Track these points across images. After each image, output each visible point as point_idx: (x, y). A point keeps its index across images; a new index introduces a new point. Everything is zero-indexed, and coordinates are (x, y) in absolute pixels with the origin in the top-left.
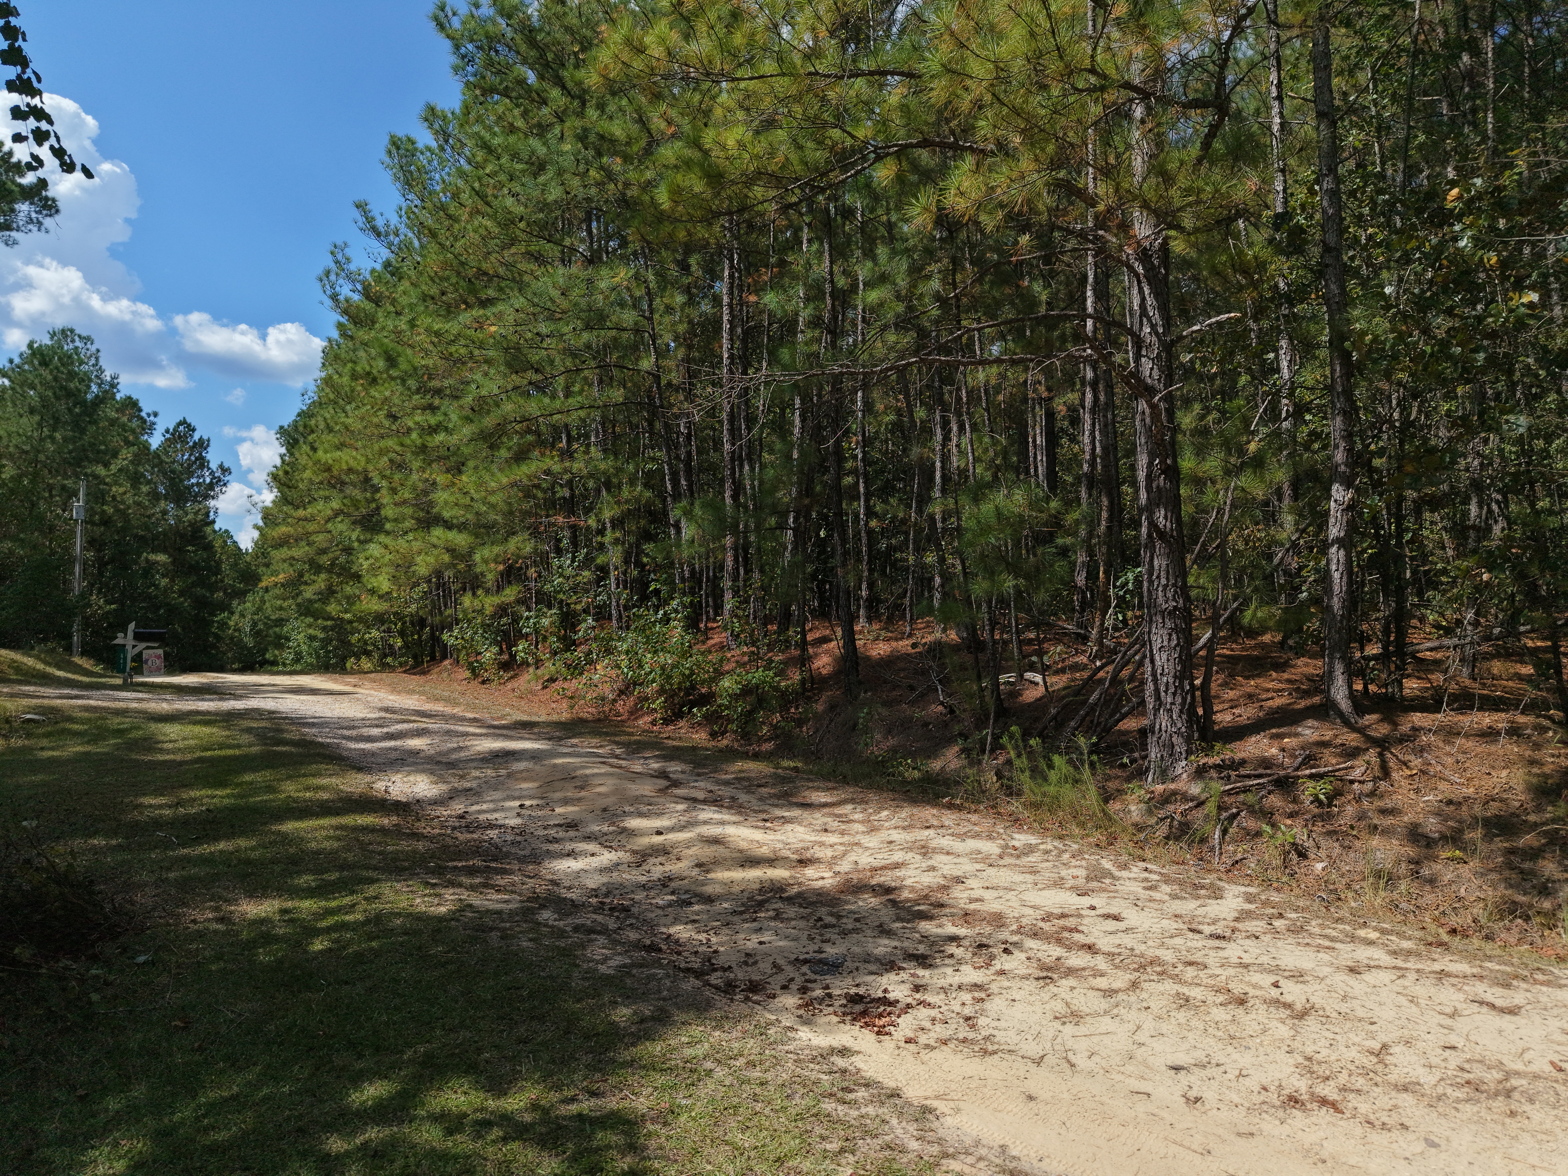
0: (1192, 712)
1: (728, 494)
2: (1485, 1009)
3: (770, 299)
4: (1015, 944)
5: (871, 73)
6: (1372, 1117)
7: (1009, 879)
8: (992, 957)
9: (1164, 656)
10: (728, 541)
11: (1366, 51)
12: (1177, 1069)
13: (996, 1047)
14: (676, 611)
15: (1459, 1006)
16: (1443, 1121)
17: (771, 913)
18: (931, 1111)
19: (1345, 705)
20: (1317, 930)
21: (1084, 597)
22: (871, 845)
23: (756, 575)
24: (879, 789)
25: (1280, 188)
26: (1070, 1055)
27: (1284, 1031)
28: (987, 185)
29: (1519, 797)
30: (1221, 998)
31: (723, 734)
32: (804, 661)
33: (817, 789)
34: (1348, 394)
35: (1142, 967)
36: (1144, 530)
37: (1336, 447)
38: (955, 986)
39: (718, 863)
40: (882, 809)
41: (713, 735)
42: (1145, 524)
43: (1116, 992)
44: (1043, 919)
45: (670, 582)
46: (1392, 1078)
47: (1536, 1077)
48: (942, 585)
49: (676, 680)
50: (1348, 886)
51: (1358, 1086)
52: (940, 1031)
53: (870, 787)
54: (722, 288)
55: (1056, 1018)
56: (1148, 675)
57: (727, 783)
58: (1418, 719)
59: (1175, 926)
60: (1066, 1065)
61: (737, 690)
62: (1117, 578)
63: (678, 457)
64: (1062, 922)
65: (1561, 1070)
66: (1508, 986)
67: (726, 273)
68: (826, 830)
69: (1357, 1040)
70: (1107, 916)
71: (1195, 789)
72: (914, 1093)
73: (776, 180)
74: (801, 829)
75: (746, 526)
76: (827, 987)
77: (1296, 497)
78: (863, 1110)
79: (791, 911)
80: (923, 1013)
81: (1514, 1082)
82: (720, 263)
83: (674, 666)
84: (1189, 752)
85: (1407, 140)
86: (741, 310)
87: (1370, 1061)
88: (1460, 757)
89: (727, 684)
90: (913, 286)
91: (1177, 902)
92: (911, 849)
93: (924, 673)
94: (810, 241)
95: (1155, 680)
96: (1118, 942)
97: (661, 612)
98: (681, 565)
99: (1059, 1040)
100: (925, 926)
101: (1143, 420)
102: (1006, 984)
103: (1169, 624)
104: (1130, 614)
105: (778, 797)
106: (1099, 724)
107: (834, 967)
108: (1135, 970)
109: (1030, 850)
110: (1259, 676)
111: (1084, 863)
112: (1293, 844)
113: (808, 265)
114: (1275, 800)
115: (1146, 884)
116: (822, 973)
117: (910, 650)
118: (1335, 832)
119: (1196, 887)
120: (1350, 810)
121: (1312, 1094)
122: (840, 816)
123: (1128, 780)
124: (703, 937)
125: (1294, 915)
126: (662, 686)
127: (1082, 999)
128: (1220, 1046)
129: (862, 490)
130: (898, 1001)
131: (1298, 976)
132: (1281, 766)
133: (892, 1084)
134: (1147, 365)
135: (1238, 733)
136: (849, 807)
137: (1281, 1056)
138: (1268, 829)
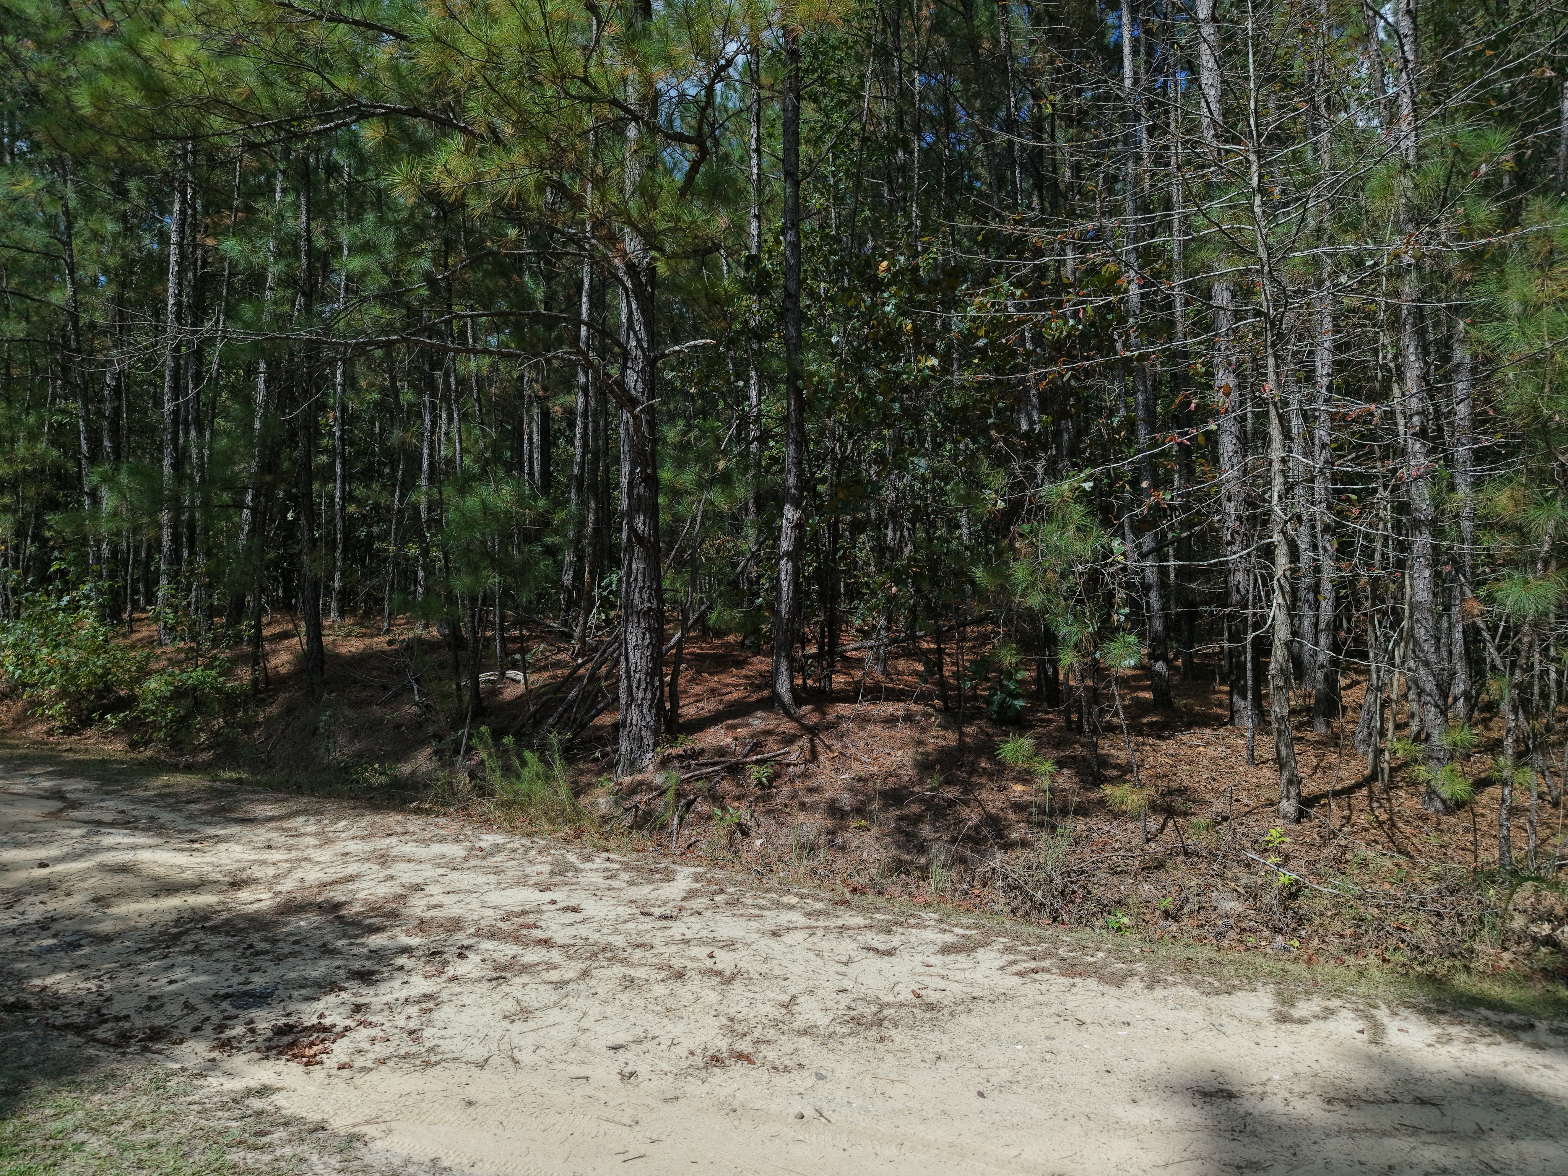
0: (660, 706)
1: (167, 462)
2: (871, 954)
3: (231, 246)
4: (468, 948)
5: (356, 23)
6: (777, 1063)
7: (472, 881)
8: (446, 963)
9: (638, 654)
10: (164, 517)
11: (828, 128)
12: (615, 1048)
13: (439, 1057)
14: (88, 598)
15: (852, 954)
16: (831, 1056)
17: (190, 947)
18: (358, 1137)
19: (787, 697)
20: (750, 901)
21: (570, 596)
22: (322, 859)
23: (201, 559)
24: (339, 797)
25: (755, 233)
26: (516, 1053)
27: (713, 997)
28: (476, 169)
29: (909, 773)
30: (663, 975)
31: (146, 744)
32: (256, 659)
33: (264, 801)
34: (800, 426)
35: (595, 955)
36: (625, 534)
37: (789, 472)
38: (402, 1000)
39: (121, 894)
40: (340, 819)
41: (133, 745)
42: (625, 528)
43: (567, 982)
44: (503, 919)
45: (81, 560)
46: (796, 1025)
47: (901, 1005)
48: (426, 578)
49: (83, 681)
50: (780, 858)
51: (769, 1037)
52: (381, 1050)
53: (329, 796)
54: (171, 223)
55: (506, 1017)
56: (623, 672)
57: (146, 801)
58: (842, 708)
59: (629, 911)
60: (511, 1063)
61: (167, 691)
62: (602, 579)
63: (99, 413)
64: (521, 920)
65: (919, 996)
66: (888, 932)
67: (177, 207)
68: (269, 847)
69: (772, 995)
70: (566, 909)
71: (659, 779)
72: (340, 1123)
73: (237, 112)
74: (238, 848)
75: (192, 502)
76: (251, 1022)
77: (758, 513)
78: (278, 1153)
79: (215, 941)
80: (364, 1033)
81: (886, 1012)
82: (170, 195)
83: (80, 664)
84: (656, 744)
85: (855, 213)
86: (193, 253)
87: (781, 1012)
88: (870, 740)
89: (153, 685)
90: (401, 260)
91: (634, 888)
92: (368, 860)
93: (400, 672)
94: (284, 191)
95: (629, 677)
96: (574, 933)
97: (66, 598)
98: (98, 543)
99: (506, 1039)
100: (375, 940)
101: (627, 429)
102: (458, 989)
103: (643, 624)
104: (612, 614)
105: (212, 813)
106: (575, 720)
107: (261, 999)
108: (587, 959)
109: (497, 849)
110: (722, 672)
111: (549, 858)
112: (739, 824)
113: (280, 217)
114: (726, 786)
115: (606, 874)
116: (247, 1007)
117: (386, 647)
118: (772, 811)
119: (652, 872)
120: (785, 790)
121: (731, 1051)
122: (290, 829)
123: (599, 774)
124: (92, 985)
125: (732, 890)
126: (64, 689)
127: (533, 994)
128: (658, 1019)
129: (338, 471)
130: (334, 1026)
131: (730, 945)
132: (734, 753)
133: (317, 1117)
134: (632, 377)
135: (699, 725)
136: (301, 819)
137: (710, 1021)
138: (718, 812)
